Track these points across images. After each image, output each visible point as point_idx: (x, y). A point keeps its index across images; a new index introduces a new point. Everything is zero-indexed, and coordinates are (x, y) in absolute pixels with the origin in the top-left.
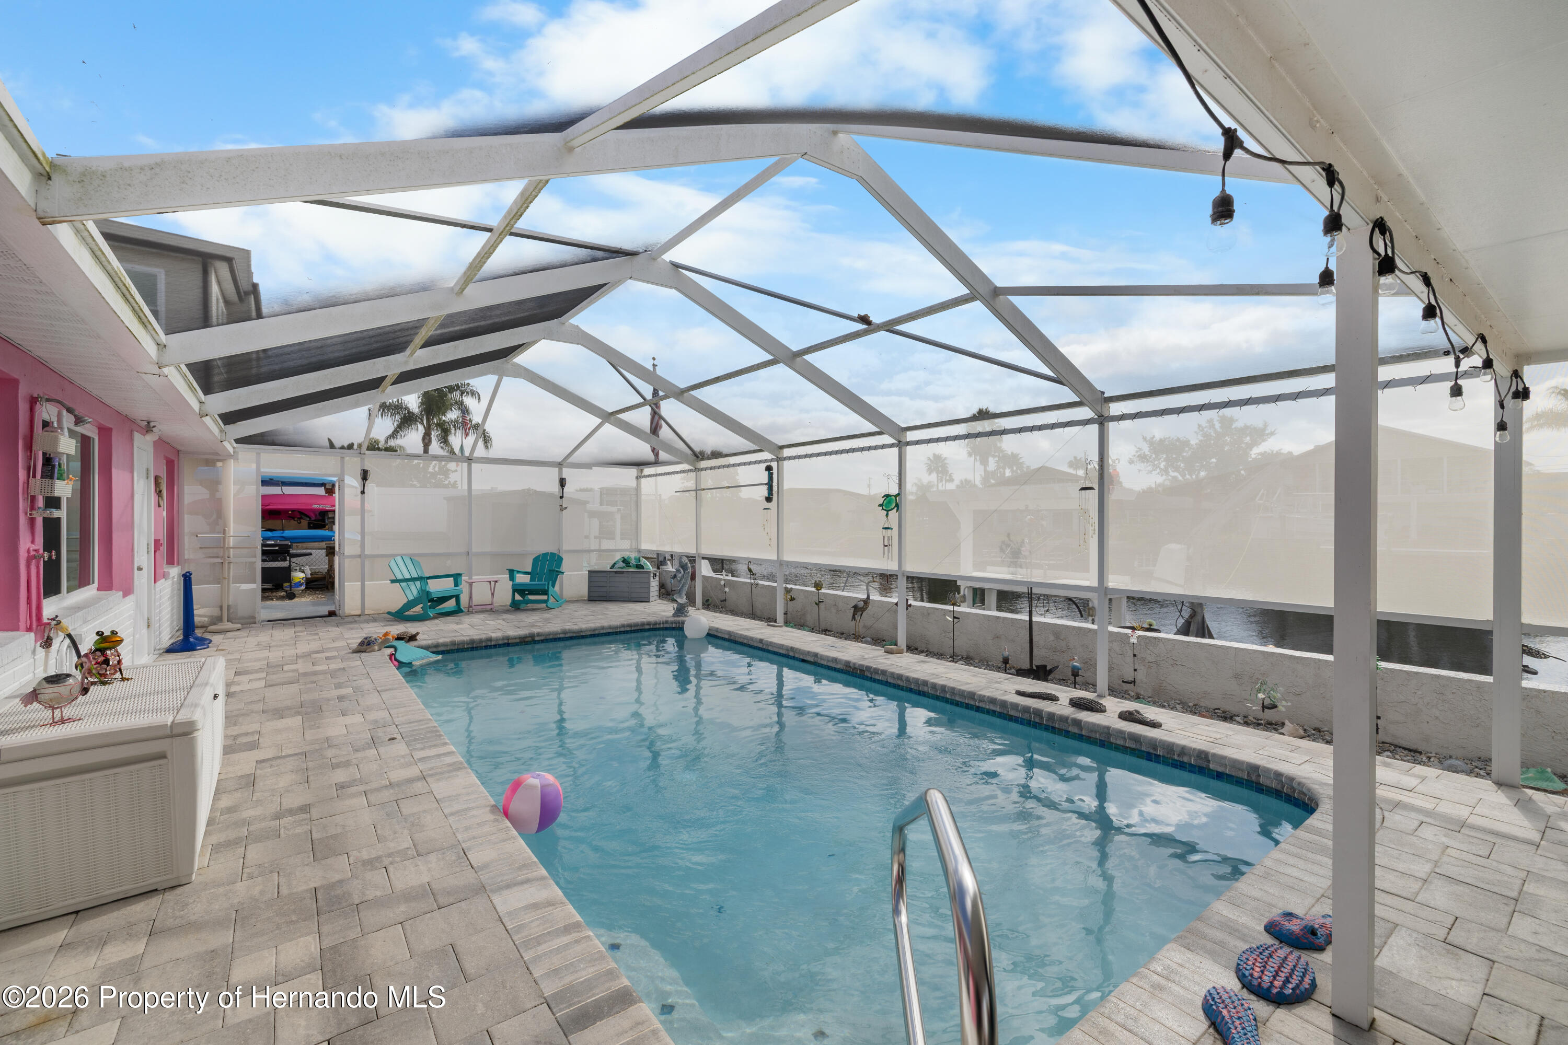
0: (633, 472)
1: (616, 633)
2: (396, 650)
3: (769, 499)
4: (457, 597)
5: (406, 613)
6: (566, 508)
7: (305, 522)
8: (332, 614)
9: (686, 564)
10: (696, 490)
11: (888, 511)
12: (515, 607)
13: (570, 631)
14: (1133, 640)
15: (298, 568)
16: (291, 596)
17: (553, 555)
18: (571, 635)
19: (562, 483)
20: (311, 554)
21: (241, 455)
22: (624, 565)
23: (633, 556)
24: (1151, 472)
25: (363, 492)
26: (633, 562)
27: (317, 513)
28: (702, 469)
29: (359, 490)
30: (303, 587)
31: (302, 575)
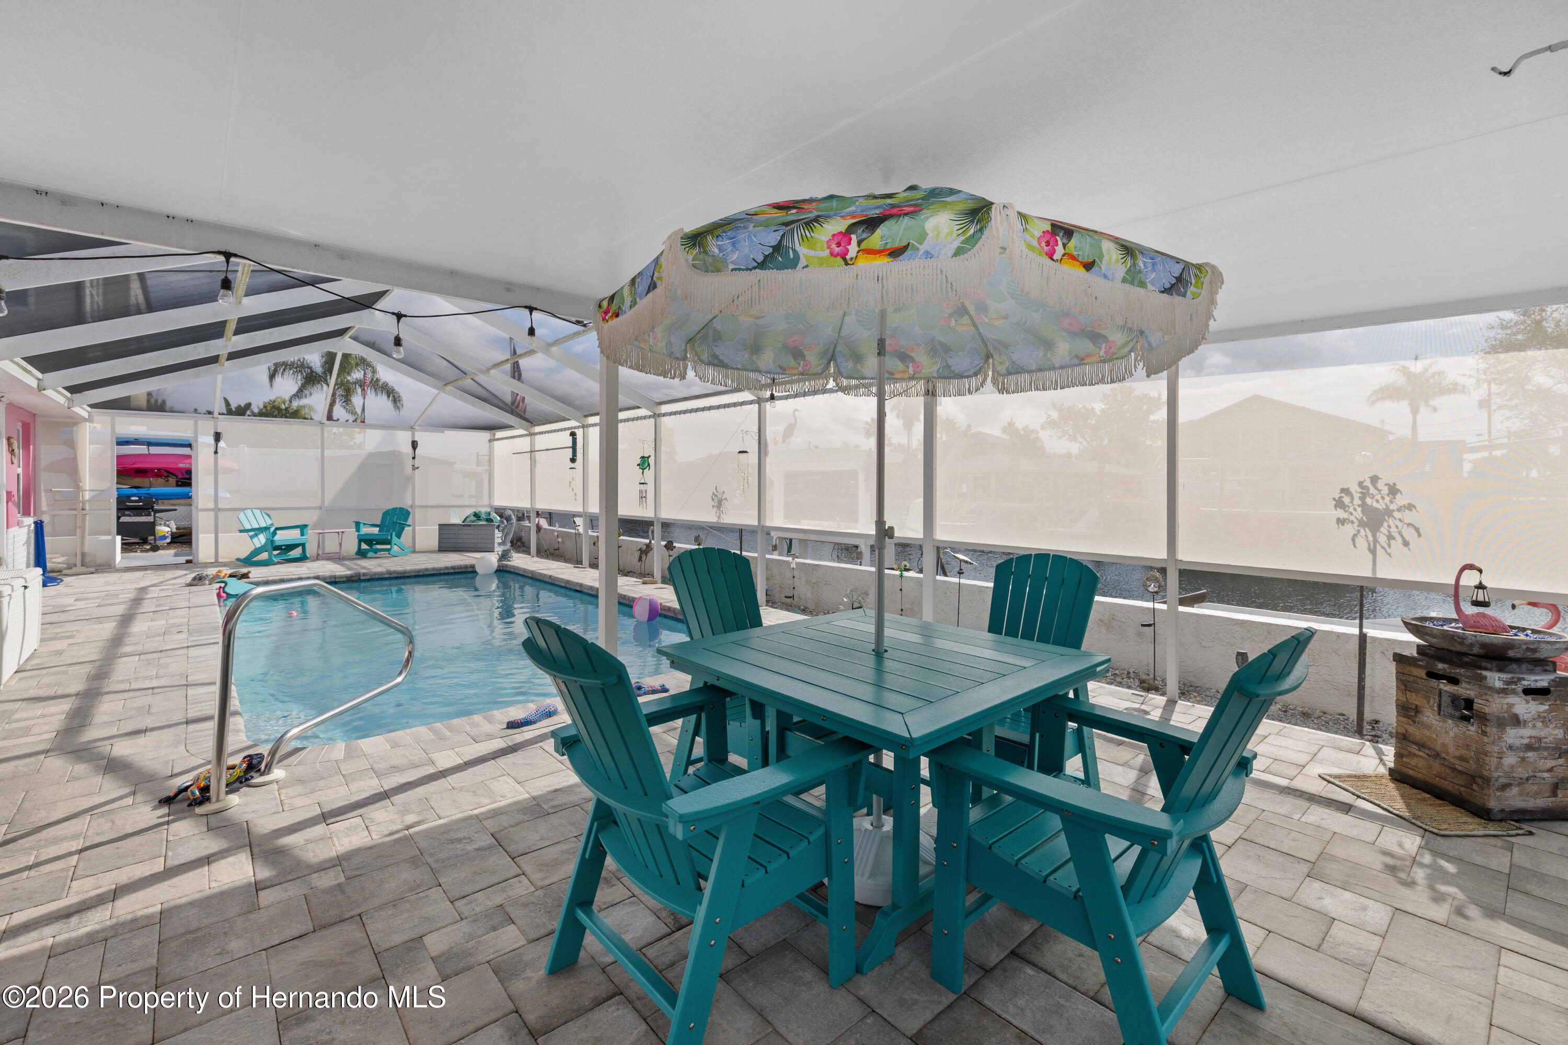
0: (486, 435)
1: (441, 574)
2: (226, 584)
3: (573, 460)
4: (303, 545)
5: (255, 559)
6: (417, 468)
7: (172, 480)
8: (189, 562)
9: (510, 516)
10: (531, 452)
11: (643, 469)
12: (361, 554)
13: (395, 572)
14: (793, 565)
15: (163, 523)
16: (155, 548)
17: (402, 509)
18: (396, 575)
19: (414, 445)
20: (176, 510)
21: (96, 418)
22: (475, 519)
23: (484, 510)
24: (1060, 438)
25: (216, 452)
26: (483, 516)
27: (184, 472)
28: (537, 434)
29: (213, 450)
30: (169, 540)
31: (167, 529)
